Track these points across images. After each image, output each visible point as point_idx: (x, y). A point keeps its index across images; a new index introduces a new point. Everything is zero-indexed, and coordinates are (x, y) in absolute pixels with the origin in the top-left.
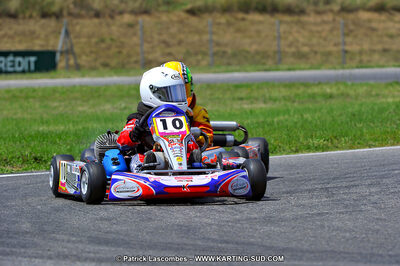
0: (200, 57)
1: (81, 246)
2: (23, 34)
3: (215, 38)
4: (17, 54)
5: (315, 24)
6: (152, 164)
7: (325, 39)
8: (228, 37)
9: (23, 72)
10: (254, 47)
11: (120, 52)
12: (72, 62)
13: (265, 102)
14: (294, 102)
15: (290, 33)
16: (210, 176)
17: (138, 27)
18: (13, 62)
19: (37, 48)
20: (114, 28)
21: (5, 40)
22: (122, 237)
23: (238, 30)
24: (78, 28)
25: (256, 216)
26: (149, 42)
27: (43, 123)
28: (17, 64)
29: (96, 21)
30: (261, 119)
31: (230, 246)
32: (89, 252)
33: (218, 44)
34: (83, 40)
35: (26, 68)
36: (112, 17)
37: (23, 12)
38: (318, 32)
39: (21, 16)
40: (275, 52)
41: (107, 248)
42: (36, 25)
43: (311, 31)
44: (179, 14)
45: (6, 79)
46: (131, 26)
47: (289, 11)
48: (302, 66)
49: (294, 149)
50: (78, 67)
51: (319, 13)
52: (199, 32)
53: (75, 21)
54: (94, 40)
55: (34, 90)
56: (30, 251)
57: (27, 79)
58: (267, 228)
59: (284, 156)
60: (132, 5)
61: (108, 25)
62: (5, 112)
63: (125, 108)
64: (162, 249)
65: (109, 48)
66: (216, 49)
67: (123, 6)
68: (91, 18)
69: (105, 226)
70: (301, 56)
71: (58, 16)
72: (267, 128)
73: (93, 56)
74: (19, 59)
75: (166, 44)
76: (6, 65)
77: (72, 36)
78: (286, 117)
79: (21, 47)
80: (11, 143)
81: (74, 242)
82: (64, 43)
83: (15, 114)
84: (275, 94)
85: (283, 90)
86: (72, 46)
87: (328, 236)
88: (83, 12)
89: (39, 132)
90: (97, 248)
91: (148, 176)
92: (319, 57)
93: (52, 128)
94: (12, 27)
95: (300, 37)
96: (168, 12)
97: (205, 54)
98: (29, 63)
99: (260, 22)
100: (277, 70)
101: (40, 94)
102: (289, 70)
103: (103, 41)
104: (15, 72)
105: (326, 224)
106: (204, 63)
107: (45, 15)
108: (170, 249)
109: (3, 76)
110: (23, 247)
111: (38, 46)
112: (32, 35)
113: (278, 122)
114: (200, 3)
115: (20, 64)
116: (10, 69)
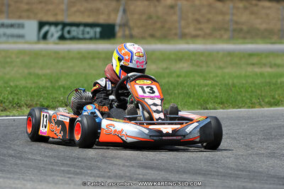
0: (222, 32)
1: (133, 170)
2: (91, 10)
3: (235, 18)
4: (86, 25)
8: (244, 17)
9: (91, 39)
10: (264, 26)
11: (163, 27)
12: (127, 32)
13: (271, 67)
17: (178, 8)
18: (83, 31)
19: (101, 21)
20: (159, 8)
21: (78, 14)
22: (163, 164)
23: (252, 13)
24: (132, 8)
26: (185, 20)
28: (86, 33)
29: (146, 3)
30: (268, 80)
31: (245, 173)
32: (139, 174)
33: (237, 23)
34: (136, 17)
35: (93, 36)
36: (158, 0)
40: (279, 30)
41: (152, 172)
42: (101, 4)
45: (78, 44)
46: (172, 7)
50: (131, 37)
52: (223, 13)
54: (144, 17)
55: (99, 53)
56: (95, 172)
57: (94, 44)
58: (272, 161)
61: (155, 6)
63: (166, 68)
64: (194, 174)
65: (155, 23)
66: (235, 26)
72: (272, 87)
73: (143, 29)
74: (88, 29)
75: (198, 22)
76: (78, 34)
77: (128, 13)
79: (90, 20)
81: (128, 166)
82: (122, 18)
83: (85, 70)
84: (279, 61)
90: (145, 171)
94: (83, 5)
97: (226, 30)
98: (95, 32)
99: (269, 8)
100: (281, 43)
101: (103, 56)
103: (150, 17)
104: (84, 39)
106: (226, 37)
108: (199, 174)
109: (75, 42)
110: (89, 169)
111: (102, 19)
112: (98, 11)
113: (281, 83)
115: (88, 33)
116: (81, 36)
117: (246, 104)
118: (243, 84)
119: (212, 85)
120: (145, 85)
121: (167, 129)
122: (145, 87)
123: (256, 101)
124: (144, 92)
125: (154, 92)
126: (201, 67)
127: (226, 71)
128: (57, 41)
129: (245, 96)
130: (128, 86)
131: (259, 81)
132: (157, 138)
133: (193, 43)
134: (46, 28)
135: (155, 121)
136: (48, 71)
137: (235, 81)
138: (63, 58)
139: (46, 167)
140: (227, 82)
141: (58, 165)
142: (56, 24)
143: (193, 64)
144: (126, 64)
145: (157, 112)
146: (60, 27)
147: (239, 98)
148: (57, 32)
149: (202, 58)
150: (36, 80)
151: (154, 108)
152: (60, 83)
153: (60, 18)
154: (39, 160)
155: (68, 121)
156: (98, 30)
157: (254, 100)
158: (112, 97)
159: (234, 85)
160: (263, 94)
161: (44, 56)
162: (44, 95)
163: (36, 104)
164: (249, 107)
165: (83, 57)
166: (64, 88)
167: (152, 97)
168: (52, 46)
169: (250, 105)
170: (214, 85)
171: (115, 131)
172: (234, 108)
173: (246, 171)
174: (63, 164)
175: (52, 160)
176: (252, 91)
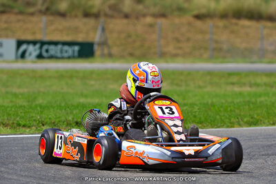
0: (202, 51)
2: (70, 29)
3: (215, 37)
4: (65, 44)
8: (224, 37)
9: (69, 58)
10: (244, 45)
11: (142, 46)
12: (106, 51)
13: (251, 86)
14: (272, 87)
15: (271, 35)
17: (157, 27)
19: (80, 40)
20: (139, 27)
21: (56, 32)
23: (232, 32)
24: (111, 26)
26: (164, 38)
29: (125, 21)
30: (247, 99)
33: (217, 42)
34: (115, 35)
36: (137, 18)
37: (70, 12)
39: (68, 15)
40: (259, 49)
42: (80, 22)
44: (188, 18)
45: (56, 62)
46: (151, 26)
47: (271, 18)
49: (272, 122)
50: (110, 56)
52: (202, 32)
53: (109, 21)
54: (123, 35)
57: (72, 62)
58: (250, 181)
59: (264, 127)
61: (134, 25)
62: (54, 88)
65: (134, 41)
68: (121, 18)
71: (96, 16)
72: (252, 106)
74: (66, 48)
75: (178, 40)
77: (107, 32)
78: (267, 98)
79: (68, 39)
80: (58, 110)
82: (101, 37)
83: (62, 89)
84: (259, 80)
86: (107, 39)
88: (116, 14)
89: (80, 103)
93: (89, 100)
94: (61, 23)
96: (179, 16)
97: (206, 49)
99: (249, 27)
100: (261, 62)
101: (81, 75)
102: (270, 62)
103: (129, 36)
104: (63, 58)
106: (206, 56)
107: (87, 15)
109: (53, 60)
111: (80, 38)
112: (76, 30)
113: (260, 102)
114: (204, 11)
115: (66, 52)
116: (59, 55)
117: (225, 123)
118: (222, 103)
119: (190, 104)
120: (164, 105)
121: (189, 150)
122: (164, 107)
123: (235, 121)
124: (164, 113)
125: (173, 113)
126: (180, 86)
127: (205, 90)
128: (35, 60)
129: (224, 115)
130: (147, 107)
131: (238, 101)
132: (180, 160)
133: (172, 62)
134: (24, 47)
135: (176, 143)
136: (26, 90)
137: (214, 100)
138: (41, 77)
140: (205, 102)
142: (34, 43)
143: (172, 83)
144: (142, 84)
145: (178, 133)
146: (38, 46)
147: (218, 117)
148: (35, 50)
149: (182, 78)
150: (14, 100)
151: (175, 129)
152: (37, 103)
153: (39, 37)
155: (86, 142)
156: (77, 48)
157: (232, 120)
158: (128, 117)
159: (213, 105)
160: (242, 114)
161: (22, 75)
162: (21, 115)
163: (13, 123)
164: (228, 127)
165: (61, 76)
167: (172, 118)
168: (30, 64)
169: (229, 124)
170: (192, 105)
171: (136, 153)
172: (212, 127)
176: (231, 110)
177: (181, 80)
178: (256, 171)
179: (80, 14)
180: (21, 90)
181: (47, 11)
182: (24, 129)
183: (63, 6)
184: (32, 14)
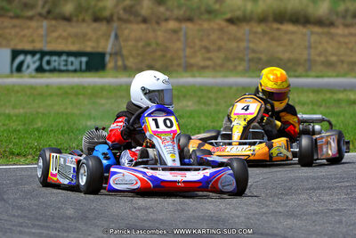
0: (237, 62)
2: (76, 36)
3: (251, 45)
4: (69, 54)
5: (344, 36)
6: (145, 159)
7: (351, 50)
8: (263, 45)
9: (75, 71)
10: (287, 56)
11: (164, 56)
12: (120, 63)
14: (321, 106)
15: (320, 43)
16: (201, 172)
17: (182, 33)
18: (66, 61)
19: (88, 49)
20: (159, 33)
21: (60, 40)
23: (273, 39)
24: (126, 32)
25: (280, 210)
26: (191, 47)
27: (91, 119)
28: (69, 63)
29: (143, 26)
33: (254, 51)
34: (131, 43)
35: (78, 67)
36: (158, 23)
37: (77, 16)
38: (346, 43)
39: (75, 19)
40: (305, 60)
42: (88, 29)
43: (339, 42)
44: (220, 22)
45: (59, 77)
46: (175, 32)
47: (320, 22)
48: (330, 74)
50: (125, 68)
51: (347, 26)
52: (237, 40)
53: (124, 26)
54: (141, 44)
55: (84, 88)
56: (73, 236)
57: (78, 77)
60: (177, 13)
61: (154, 31)
62: (56, 107)
65: (154, 51)
66: (251, 56)
67: (168, 13)
68: (138, 23)
69: (142, 214)
70: (329, 65)
71: (109, 20)
73: (140, 58)
74: (71, 59)
75: (207, 49)
76: (59, 64)
77: (121, 39)
79: (74, 48)
80: (60, 135)
82: (114, 45)
83: (66, 109)
84: (304, 98)
85: (311, 95)
86: (121, 48)
87: (345, 230)
88: (132, 18)
89: (86, 126)
91: (145, 170)
92: (345, 66)
94: (66, 29)
95: (330, 47)
96: (209, 20)
97: (241, 60)
98: (81, 63)
99: (293, 33)
100: (307, 76)
101: (89, 91)
102: (317, 77)
103: (148, 44)
104: (67, 71)
105: (344, 219)
106: (240, 68)
107: (97, 19)
109: (56, 74)
110: (66, 231)
111: (89, 47)
112: (84, 37)
114: (239, 13)
115: (72, 63)
116: (63, 68)
126: (209, 105)
128: (34, 74)
133: (200, 76)
136: (22, 111)
138: (41, 94)
139: (14, 228)
141: (27, 227)
142: (33, 53)
143: (199, 102)
146: (38, 56)
148: (34, 62)
149: (211, 95)
150: (7, 122)
152: (35, 126)
153: (38, 46)
154: (6, 220)
156: (84, 59)
161: (18, 92)
162: (15, 141)
163: (5, 151)
165: (65, 93)
166: (39, 131)
168: (28, 79)
173: (258, 234)
174: (34, 226)
175: (21, 220)
177: (210, 98)
178: (298, 209)
179: (88, 18)
180: (16, 111)
181: (49, 15)
182: (18, 158)
183: (68, 8)
184: (31, 18)
